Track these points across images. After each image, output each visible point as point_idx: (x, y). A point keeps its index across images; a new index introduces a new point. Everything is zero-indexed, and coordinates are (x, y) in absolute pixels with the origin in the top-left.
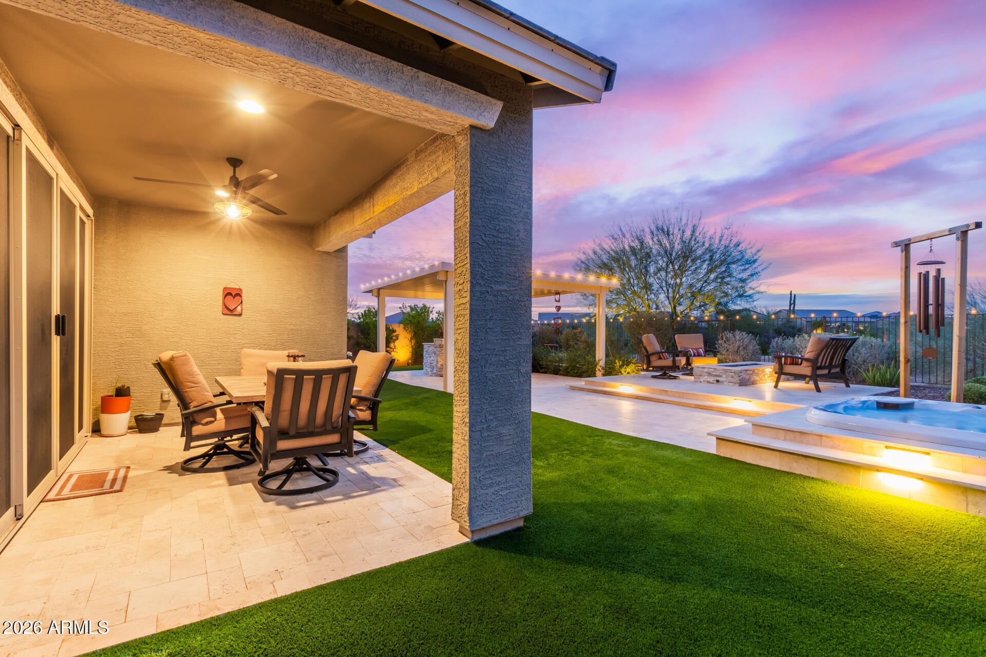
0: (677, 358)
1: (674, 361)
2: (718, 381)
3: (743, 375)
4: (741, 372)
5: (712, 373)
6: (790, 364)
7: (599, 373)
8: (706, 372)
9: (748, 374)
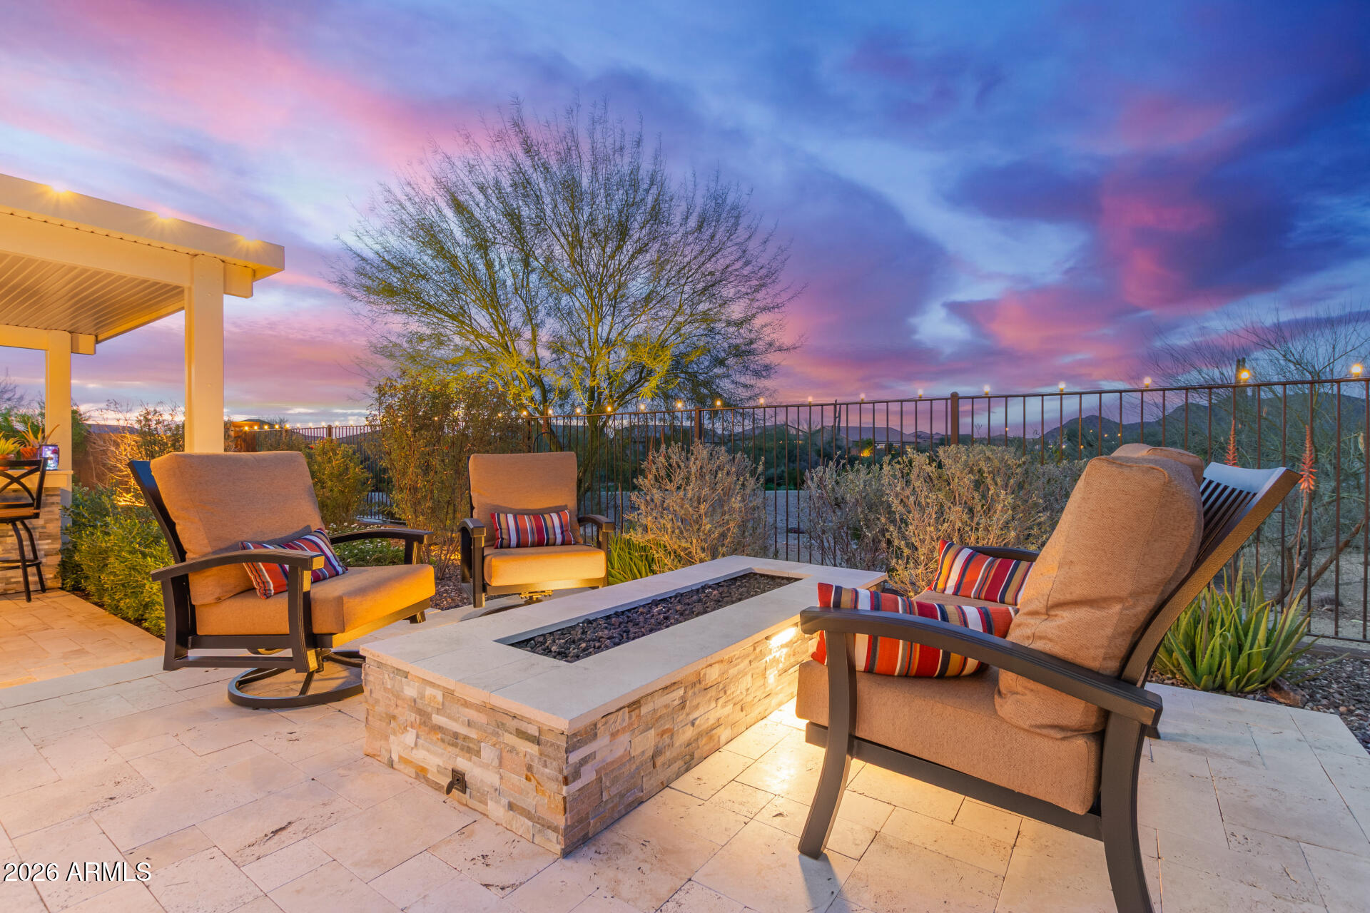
2: (458, 781)
5: (438, 719)
8: (414, 705)
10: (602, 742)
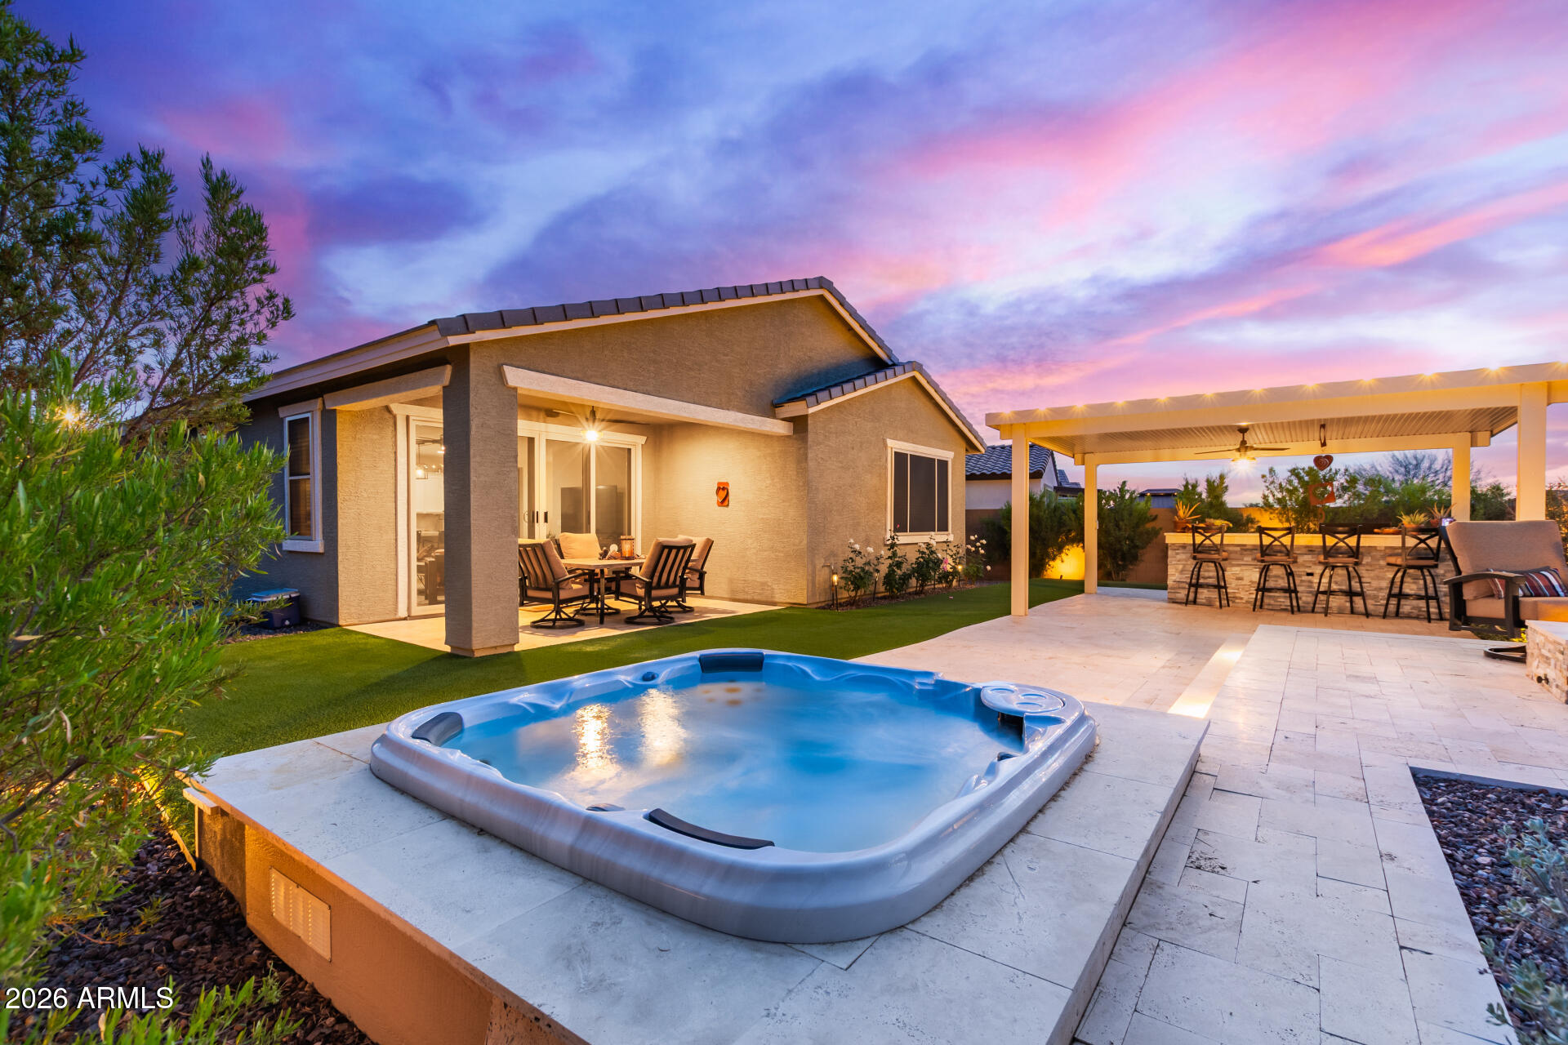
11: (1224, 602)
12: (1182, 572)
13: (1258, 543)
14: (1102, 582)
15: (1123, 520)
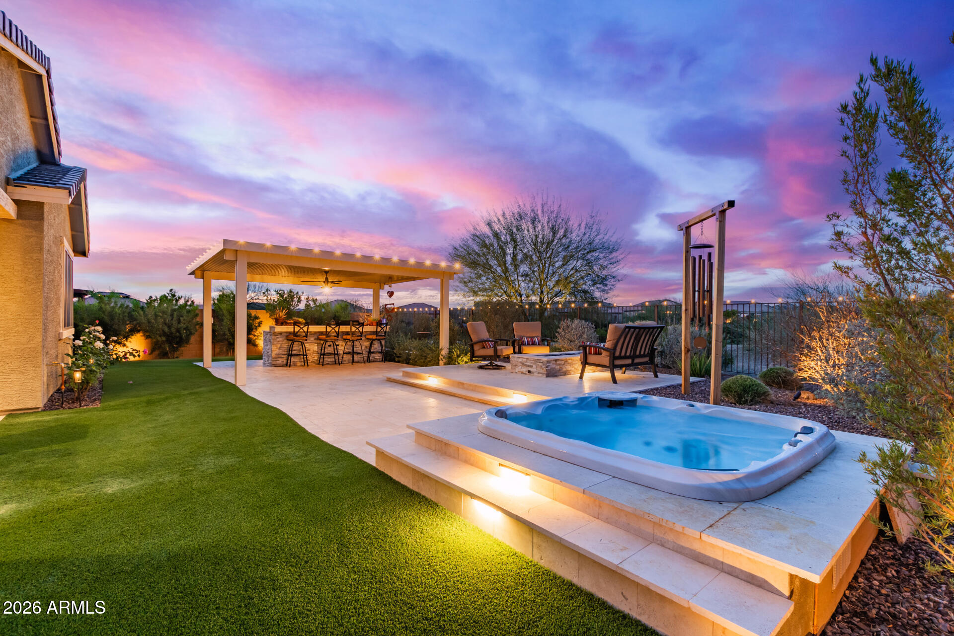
0: (499, 348)
1: (496, 350)
2: (529, 372)
3: (552, 365)
4: (549, 362)
5: (526, 364)
6: (594, 354)
7: (441, 363)
8: (521, 363)
9: (559, 365)
10: (551, 364)
11: (306, 364)
12: (280, 348)
13: (325, 330)
14: (214, 358)
15: (182, 316)
